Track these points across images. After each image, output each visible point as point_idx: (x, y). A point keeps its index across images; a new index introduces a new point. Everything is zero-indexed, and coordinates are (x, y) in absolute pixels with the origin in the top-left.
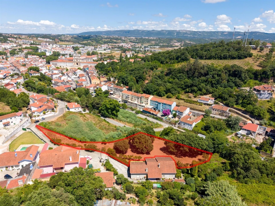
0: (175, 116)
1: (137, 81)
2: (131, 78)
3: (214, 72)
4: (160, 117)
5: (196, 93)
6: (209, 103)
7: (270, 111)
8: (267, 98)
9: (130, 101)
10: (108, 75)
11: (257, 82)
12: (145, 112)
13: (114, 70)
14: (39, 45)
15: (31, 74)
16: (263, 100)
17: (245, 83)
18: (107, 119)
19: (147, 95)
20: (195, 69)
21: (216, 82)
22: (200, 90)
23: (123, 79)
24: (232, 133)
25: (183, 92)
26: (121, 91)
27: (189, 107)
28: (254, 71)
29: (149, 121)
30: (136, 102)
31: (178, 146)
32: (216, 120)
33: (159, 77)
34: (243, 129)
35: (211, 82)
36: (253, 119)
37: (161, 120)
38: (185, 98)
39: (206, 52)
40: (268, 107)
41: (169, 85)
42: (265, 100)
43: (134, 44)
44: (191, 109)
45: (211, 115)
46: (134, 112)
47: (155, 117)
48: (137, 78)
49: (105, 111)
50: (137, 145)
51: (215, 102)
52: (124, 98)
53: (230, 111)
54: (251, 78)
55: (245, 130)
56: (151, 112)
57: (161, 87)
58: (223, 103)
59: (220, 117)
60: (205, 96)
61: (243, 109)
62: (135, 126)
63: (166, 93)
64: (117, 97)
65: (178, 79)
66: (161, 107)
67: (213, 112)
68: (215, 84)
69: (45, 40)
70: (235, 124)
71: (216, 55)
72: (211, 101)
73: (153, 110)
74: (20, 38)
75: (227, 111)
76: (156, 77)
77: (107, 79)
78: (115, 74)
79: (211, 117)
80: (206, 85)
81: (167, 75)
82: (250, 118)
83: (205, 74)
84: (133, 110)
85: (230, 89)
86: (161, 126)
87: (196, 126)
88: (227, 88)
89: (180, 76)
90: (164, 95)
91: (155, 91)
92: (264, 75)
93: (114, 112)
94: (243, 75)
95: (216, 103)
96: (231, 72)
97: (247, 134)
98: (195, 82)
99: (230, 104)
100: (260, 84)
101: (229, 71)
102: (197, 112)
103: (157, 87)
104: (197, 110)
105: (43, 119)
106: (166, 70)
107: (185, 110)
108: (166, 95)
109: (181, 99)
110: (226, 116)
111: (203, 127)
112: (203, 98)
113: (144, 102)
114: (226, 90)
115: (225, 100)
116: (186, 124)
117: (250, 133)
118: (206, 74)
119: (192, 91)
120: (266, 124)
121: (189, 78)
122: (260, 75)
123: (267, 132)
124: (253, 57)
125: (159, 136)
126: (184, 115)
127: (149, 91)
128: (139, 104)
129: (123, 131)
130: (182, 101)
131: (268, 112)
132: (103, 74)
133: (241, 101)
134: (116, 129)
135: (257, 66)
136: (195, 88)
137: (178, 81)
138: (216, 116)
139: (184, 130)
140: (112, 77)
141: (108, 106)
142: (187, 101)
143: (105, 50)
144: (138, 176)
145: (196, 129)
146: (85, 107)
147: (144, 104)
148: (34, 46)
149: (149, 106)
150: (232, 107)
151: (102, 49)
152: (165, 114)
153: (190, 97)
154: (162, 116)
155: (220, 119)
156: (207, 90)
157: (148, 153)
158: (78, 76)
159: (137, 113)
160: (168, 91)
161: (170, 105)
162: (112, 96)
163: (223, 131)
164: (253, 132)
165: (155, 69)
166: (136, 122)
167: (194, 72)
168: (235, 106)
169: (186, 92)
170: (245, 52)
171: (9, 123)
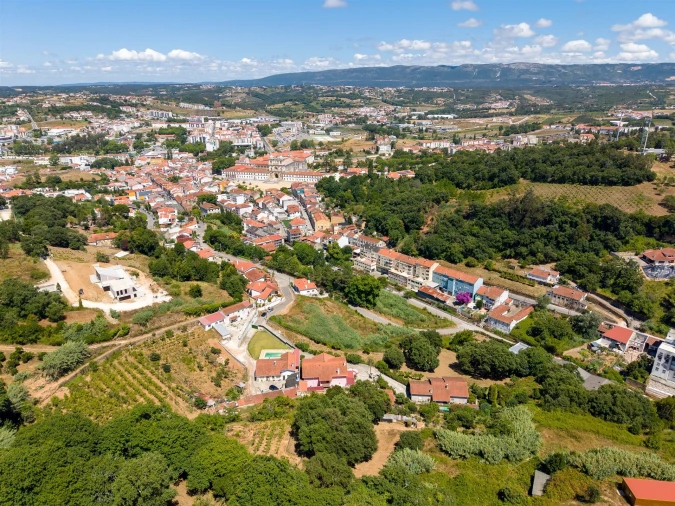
0: (479, 305)
1: (407, 229)
2: (394, 220)
3: (564, 218)
4: (451, 305)
5: (524, 259)
6: (548, 281)
7: (666, 304)
8: (666, 276)
9: (393, 270)
10: (344, 207)
11: (652, 241)
12: (422, 295)
13: (357, 198)
14: (184, 121)
15: (206, 211)
16: (657, 280)
17: (627, 242)
18: (360, 310)
19: (427, 262)
20: (526, 211)
21: (566, 239)
22: (533, 253)
23: (377, 220)
24: (583, 343)
25: (499, 256)
26: (376, 249)
27: (506, 289)
28: (646, 220)
29: (430, 313)
30: (405, 274)
31: (475, 363)
32: (558, 316)
33: (451, 221)
34: (604, 337)
35: (557, 238)
36: (629, 319)
37: (452, 311)
38: (501, 269)
39: (554, 168)
40: (664, 295)
41: (471, 241)
42: (661, 280)
43: (392, 108)
44: (512, 291)
45: (550, 306)
46: (402, 293)
47: (442, 305)
48: (406, 221)
49: (356, 296)
50: (416, 358)
51: (560, 280)
52: (382, 264)
53: (588, 299)
54: (639, 233)
55: (608, 339)
56: (435, 296)
57: (455, 244)
58: (576, 283)
59: (565, 311)
60: (542, 267)
61: (614, 297)
62: (407, 323)
63: (465, 257)
64: (369, 262)
65: (490, 228)
66: (453, 286)
67: (553, 300)
68: (563, 242)
69: (195, 107)
70: (590, 327)
71: (574, 174)
72: (553, 278)
73: (439, 291)
74: (144, 105)
75: (582, 300)
76: (445, 221)
77: (344, 217)
78: (361, 207)
79: (549, 310)
80: (546, 245)
81: (468, 217)
82: (625, 316)
83: (545, 220)
84: (399, 289)
85: (592, 255)
86: (452, 324)
87: (517, 327)
88: (587, 253)
89: (495, 223)
90: (461, 261)
91: (443, 251)
92: (667, 229)
93: (370, 297)
94: (622, 227)
95: (562, 282)
96: (599, 219)
97: (610, 346)
98: (522, 236)
99: (589, 286)
100: (658, 246)
101: (595, 218)
102: (521, 298)
103: (447, 244)
104: (523, 295)
105: (271, 309)
106: (466, 208)
107: (499, 295)
108: (465, 261)
109: (494, 270)
110: (578, 310)
111: (530, 330)
112: (538, 270)
113: (421, 275)
114: (584, 258)
115: (582, 276)
116: (499, 322)
117: (615, 344)
118: (547, 222)
119: (517, 256)
120: (651, 329)
121: (512, 226)
122: (659, 227)
123: (647, 345)
124: (655, 181)
125: (448, 345)
126: (497, 304)
127: (431, 252)
128: (411, 277)
129: (389, 332)
130: (496, 275)
131: (661, 305)
132: (333, 205)
133: (612, 281)
134: (377, 328)
135: (660, 204)
136: (523, 250)
137: (489, 233)
138: (557, 308)
139: (496, 333)
140: (355, 214)
141: (361, 288)
142: (504, 275)
143: (329, 134)
144: (420, 398)
145: (517, 332)
146: (322, 285)
147: (420, 280)
148: (177, 125)
149: (431, 283)
150: (594, 291)
151: (322, 131)
152: (461, 301)
153: (512, 268)
154: (455, 304)
155: (564, 317)
156: (546, 256)
157: (431, 370)
158: (285, 208)
159: (408, 295)
160: (468, 253)
161: (472, 285)
162: (359, 258)
163: (566, 339)
164: (622, 344)
165: (443, 202)
166: (407, 315)
167: (524, 216)
168: (599, 290)
169: (505, 257)
170: (637, 171)
171: (236, 317)
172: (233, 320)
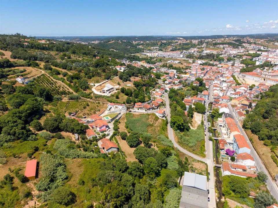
14: (267, 51)
56: (220, 145)
62: (179, 142)
66: (234, 146)
87: (230, 176)
90: (263, 140)
105: (134, 112)
107: (244, 159)
109: (274, 152)
149: (230, 140)
152: (227, 153)
159: (210, 139)
161: (239, 149)
166: (186, 141)
171: (117, 107)
172: (116, 107)
